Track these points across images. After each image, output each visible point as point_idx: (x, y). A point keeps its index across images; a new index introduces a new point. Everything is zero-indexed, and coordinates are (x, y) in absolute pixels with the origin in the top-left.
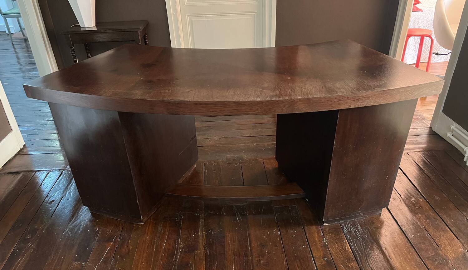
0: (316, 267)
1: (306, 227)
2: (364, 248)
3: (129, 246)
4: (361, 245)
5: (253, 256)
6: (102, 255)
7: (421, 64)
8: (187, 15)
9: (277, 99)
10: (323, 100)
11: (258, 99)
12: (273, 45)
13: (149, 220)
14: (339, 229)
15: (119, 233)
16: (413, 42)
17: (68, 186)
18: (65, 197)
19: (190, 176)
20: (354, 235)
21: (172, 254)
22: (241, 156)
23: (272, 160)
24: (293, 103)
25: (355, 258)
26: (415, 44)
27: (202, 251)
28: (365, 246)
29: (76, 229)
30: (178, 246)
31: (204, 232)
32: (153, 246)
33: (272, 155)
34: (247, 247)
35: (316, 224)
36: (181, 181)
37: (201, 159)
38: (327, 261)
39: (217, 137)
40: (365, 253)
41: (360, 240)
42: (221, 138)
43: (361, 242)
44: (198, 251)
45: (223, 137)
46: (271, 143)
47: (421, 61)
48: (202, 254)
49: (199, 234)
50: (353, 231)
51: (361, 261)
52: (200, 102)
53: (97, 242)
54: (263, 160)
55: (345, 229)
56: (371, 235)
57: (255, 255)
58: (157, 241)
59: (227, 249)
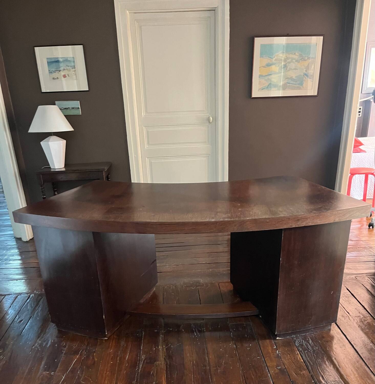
0: (270, 375)
1: (260, 342)
2: (315, 358)
3: (94, 358)
4: (312, 356)
5: (211, 367)
6: (69, 366)
7: (367, 200)
8: (147, 157)
9: (229, 220)
10: (268, 221)
11: (213, 220)
12: (226, 179)
13: (112, 336)
14: (291, 342)
15: (85, 347)
16: (359, 180)
17: (35, 307)
18: (33, 316)
19: (150, 297)
20: (305, 348)
21: (134, 364)
22: (198, 280)
23: (227, 284)
24: (243, 223)
25: (307, 367)
26: (361, 182)
27: (163, 363)
28: (315, 357)
29: (44, 344)
30: (140, 358)
31: (164, 346)
32: (117, 359)
33: (227, 279)
34: (205, 359)
35: (270, 338)
36: (142, 301)
37: (160, 283)
38: (280, 370)
39: (174, 264)
40: (316, 362)
41: (311, 352)
42: (178, 265)
43: (312, 353)
44: (159, 362)
45: (180, 264)
46: (225, 269)
47: (367, 198)
48: (163, 364)
49: (160, 347)
50: (304, 344)
51: (312, 369)
52: (164, 222)
53: (65, 355)
54: (218, 283)
55: (297, 342)
56: (321, 348)
57: (213, 365)
58: (120, 353)
59: (187, 360)
